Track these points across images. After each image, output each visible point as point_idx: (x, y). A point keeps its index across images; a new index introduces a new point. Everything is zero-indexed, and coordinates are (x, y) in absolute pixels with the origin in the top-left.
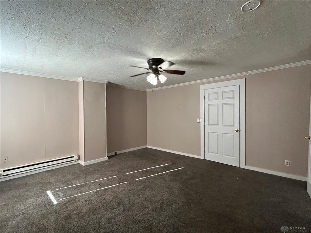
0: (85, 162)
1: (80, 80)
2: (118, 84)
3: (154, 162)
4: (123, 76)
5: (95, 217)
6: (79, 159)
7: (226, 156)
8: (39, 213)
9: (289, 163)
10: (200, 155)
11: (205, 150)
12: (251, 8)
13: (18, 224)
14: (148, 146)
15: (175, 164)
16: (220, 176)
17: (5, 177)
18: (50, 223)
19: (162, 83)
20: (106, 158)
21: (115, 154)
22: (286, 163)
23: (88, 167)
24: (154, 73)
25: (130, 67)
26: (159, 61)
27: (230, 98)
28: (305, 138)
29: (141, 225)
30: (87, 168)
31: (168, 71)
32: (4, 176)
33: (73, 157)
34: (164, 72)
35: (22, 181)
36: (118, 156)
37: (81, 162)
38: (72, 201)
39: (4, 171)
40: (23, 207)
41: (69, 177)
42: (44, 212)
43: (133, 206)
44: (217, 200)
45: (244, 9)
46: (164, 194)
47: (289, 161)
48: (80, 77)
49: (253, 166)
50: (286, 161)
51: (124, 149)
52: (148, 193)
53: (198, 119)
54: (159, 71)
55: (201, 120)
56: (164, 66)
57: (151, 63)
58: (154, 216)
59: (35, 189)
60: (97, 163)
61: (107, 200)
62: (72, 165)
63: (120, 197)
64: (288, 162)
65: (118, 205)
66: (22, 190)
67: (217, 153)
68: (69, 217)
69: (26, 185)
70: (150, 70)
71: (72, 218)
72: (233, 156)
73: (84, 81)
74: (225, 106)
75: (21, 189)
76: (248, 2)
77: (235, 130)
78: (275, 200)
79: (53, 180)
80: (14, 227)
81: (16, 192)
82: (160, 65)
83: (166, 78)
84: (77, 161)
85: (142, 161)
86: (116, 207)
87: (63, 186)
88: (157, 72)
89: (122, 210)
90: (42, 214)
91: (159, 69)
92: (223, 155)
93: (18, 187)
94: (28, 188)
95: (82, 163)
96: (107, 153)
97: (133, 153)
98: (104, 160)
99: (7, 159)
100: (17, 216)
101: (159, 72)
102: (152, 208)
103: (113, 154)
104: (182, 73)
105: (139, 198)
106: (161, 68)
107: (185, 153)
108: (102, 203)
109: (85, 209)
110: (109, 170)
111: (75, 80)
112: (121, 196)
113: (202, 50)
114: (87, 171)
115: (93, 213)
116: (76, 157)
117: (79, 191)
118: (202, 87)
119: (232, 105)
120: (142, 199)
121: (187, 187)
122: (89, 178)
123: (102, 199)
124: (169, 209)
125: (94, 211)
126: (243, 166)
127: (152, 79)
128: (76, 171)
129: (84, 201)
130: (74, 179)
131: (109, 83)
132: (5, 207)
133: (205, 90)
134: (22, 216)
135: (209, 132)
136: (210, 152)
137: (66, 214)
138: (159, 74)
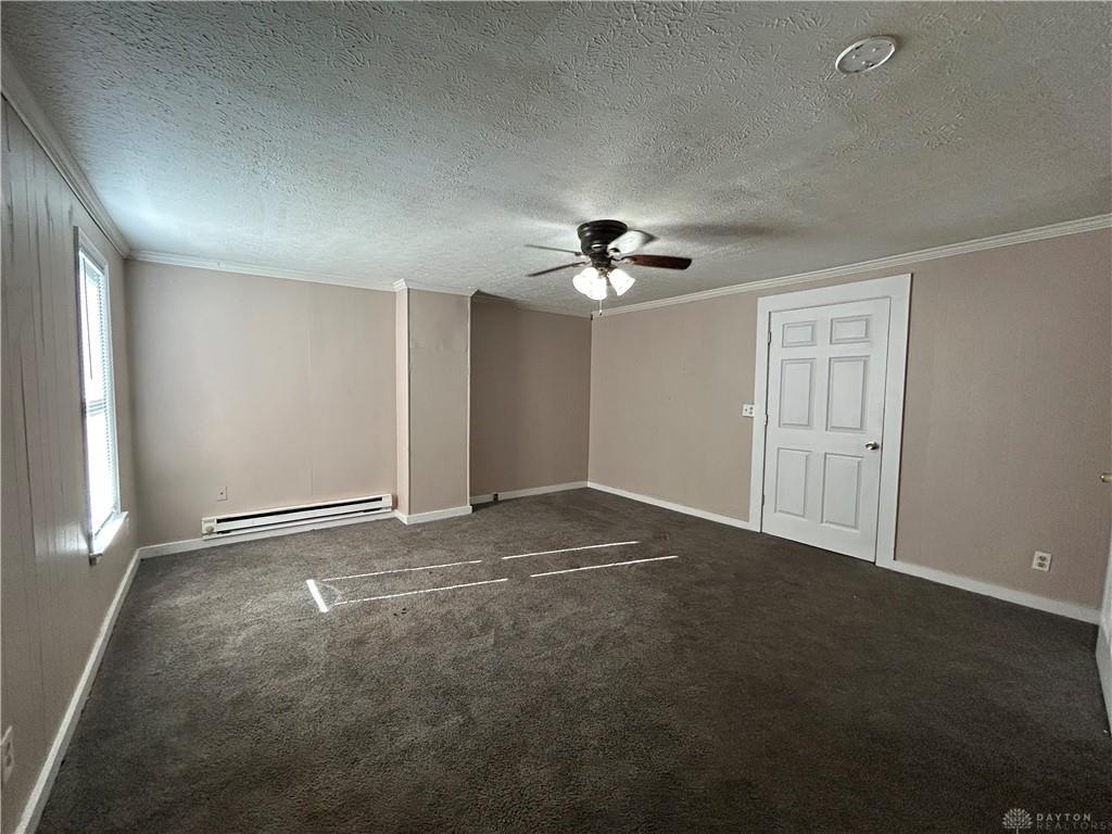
0: (410, 513)
1: (400, 286)
2: (503, 296)
3: (602, 529)
4: (516, 275)
5: (421, 651)
6: (395, 506)
7: (832, 526)
8: (294, 625)
9: (1047, 563)
10: (747, 520)
11: (763, 504)
12: (867, 62)
13: (248, 642)
14: (590, 485)
15: (665, 538)
16: (796, 584)
17: (221, 535)
18: (317, 649)
19: (619, 294)
20: (468, 509)
21: (492, 500)
22: (1036, 561)
23: (419, 530)
24: (597, 266)
25: (526, 249)
26: (613, 230)
27: (856, 340)
28: (1103, 480)
29: (534, 683)
30: (412, 531)
31: (638, 259)
32: (218, 533)
33: (380, 499)
34: (626, 260)
35: (258, 551)
36: (501, 505)
37: (401, 514)
38: (370, 609)
39: (219, 521)
40: (260, 608)
41: (368, 550)
42: (305, 624)
43: (521, 636)
44: (771, 647)
45: (846, 67)
46: (613, 614)
47: (1048, 556)
48: (397, 277)
49: (919, 562)
50: (1038, 554)
51: (520, 488)
52: (567, 608)
53: (745, 407)
54: (612, 258)
55: (757, 412)
56: (627, 244)
57: (588, 234)
58: (574, 666)
59: (288, 570)
60: (442, 521)
61: (457, 615)
62: (377, 521)
63: (492, 610)
64: (1043, 559)
65: (484, 628)
66: (259, 570)
67: (803, 516)
68: (360, 642)
69: (266, 559)
70: (583, 257)
71: (369, 646)
72: (855, 527)
73: (409, 289)
74: (836, 366)
75: (256, 567)
76: (853, 46)
77: (867, 446)
78: (966, 669)
79: (328, 552)
80: (239, 649)
81: (245, 574)
82: (613, 240)
83: (633, 281)
84: (390, 510)
85: (568, 524)
86: (478, 633)
87: (350, 569)
88: (604, 262)
89: (492, 642)
90: (300, 629)
91: (612, 254)
92: (822, 522)
93: (248, 563)
94: (272, 566)
95: (402, 516)
96: (471, 495)
97: (545, 500)
98: (462, 514)
99: (224, 495)
100: (246, 625)
101: (613, 262)
102: (571, 645)
103: (488, 498)
104: (681, 263)
105: (541, 618)
106: (616, 250)
107: (702, 509)
108: (443, 618)
109: (399, 628)
110: (473, 541)
111: (387, 288)
112: (494, 607)
113: (741, 191)
114: (415, 538)
115: (417, 640)
116: (387, 501)
117: (388, 586)
118: (764, 305)
119: (862, 363)
120: (548, 621)
121: (686, 604)
122: (417, 557)
123: (443, 611)
124: (620, 653)
125: (422, 636)
126: (886, 561)
127: (589, 283)
128: (387, 537)
129: (400, 610)
130: (378, 557)
131: (478, 293)
132: (221, 604)
133: (772, 314)
134: (258, 627)
135: (779, 449)
136: (780, 511)
137: (352, 636)
138: (611, 268)
